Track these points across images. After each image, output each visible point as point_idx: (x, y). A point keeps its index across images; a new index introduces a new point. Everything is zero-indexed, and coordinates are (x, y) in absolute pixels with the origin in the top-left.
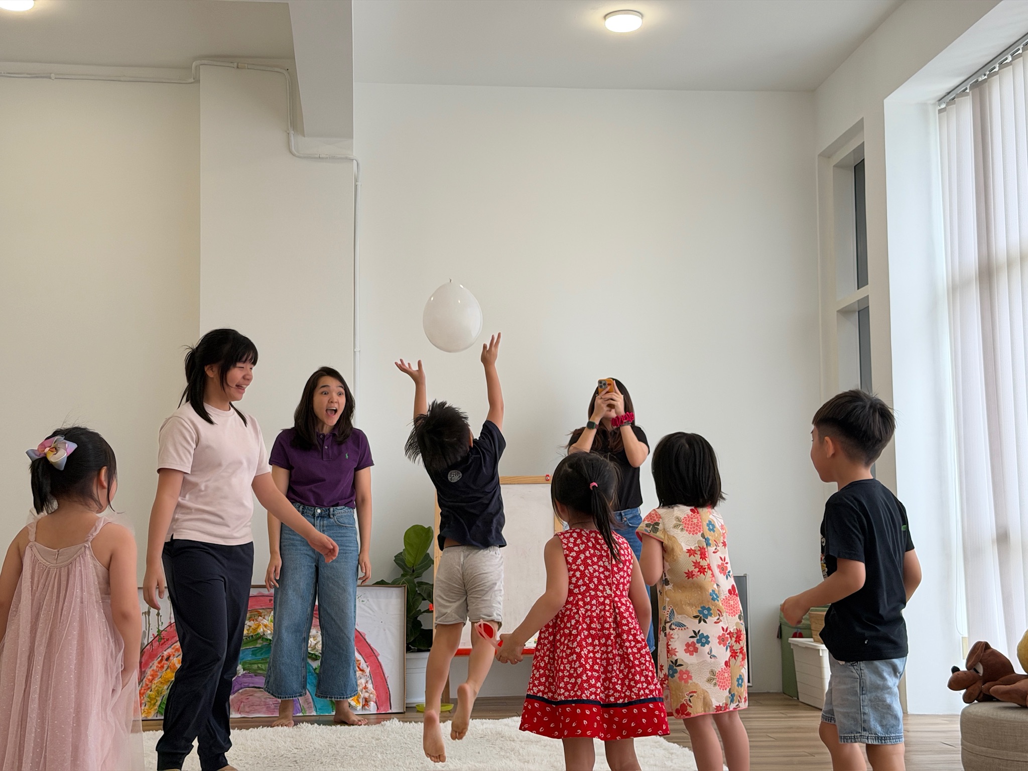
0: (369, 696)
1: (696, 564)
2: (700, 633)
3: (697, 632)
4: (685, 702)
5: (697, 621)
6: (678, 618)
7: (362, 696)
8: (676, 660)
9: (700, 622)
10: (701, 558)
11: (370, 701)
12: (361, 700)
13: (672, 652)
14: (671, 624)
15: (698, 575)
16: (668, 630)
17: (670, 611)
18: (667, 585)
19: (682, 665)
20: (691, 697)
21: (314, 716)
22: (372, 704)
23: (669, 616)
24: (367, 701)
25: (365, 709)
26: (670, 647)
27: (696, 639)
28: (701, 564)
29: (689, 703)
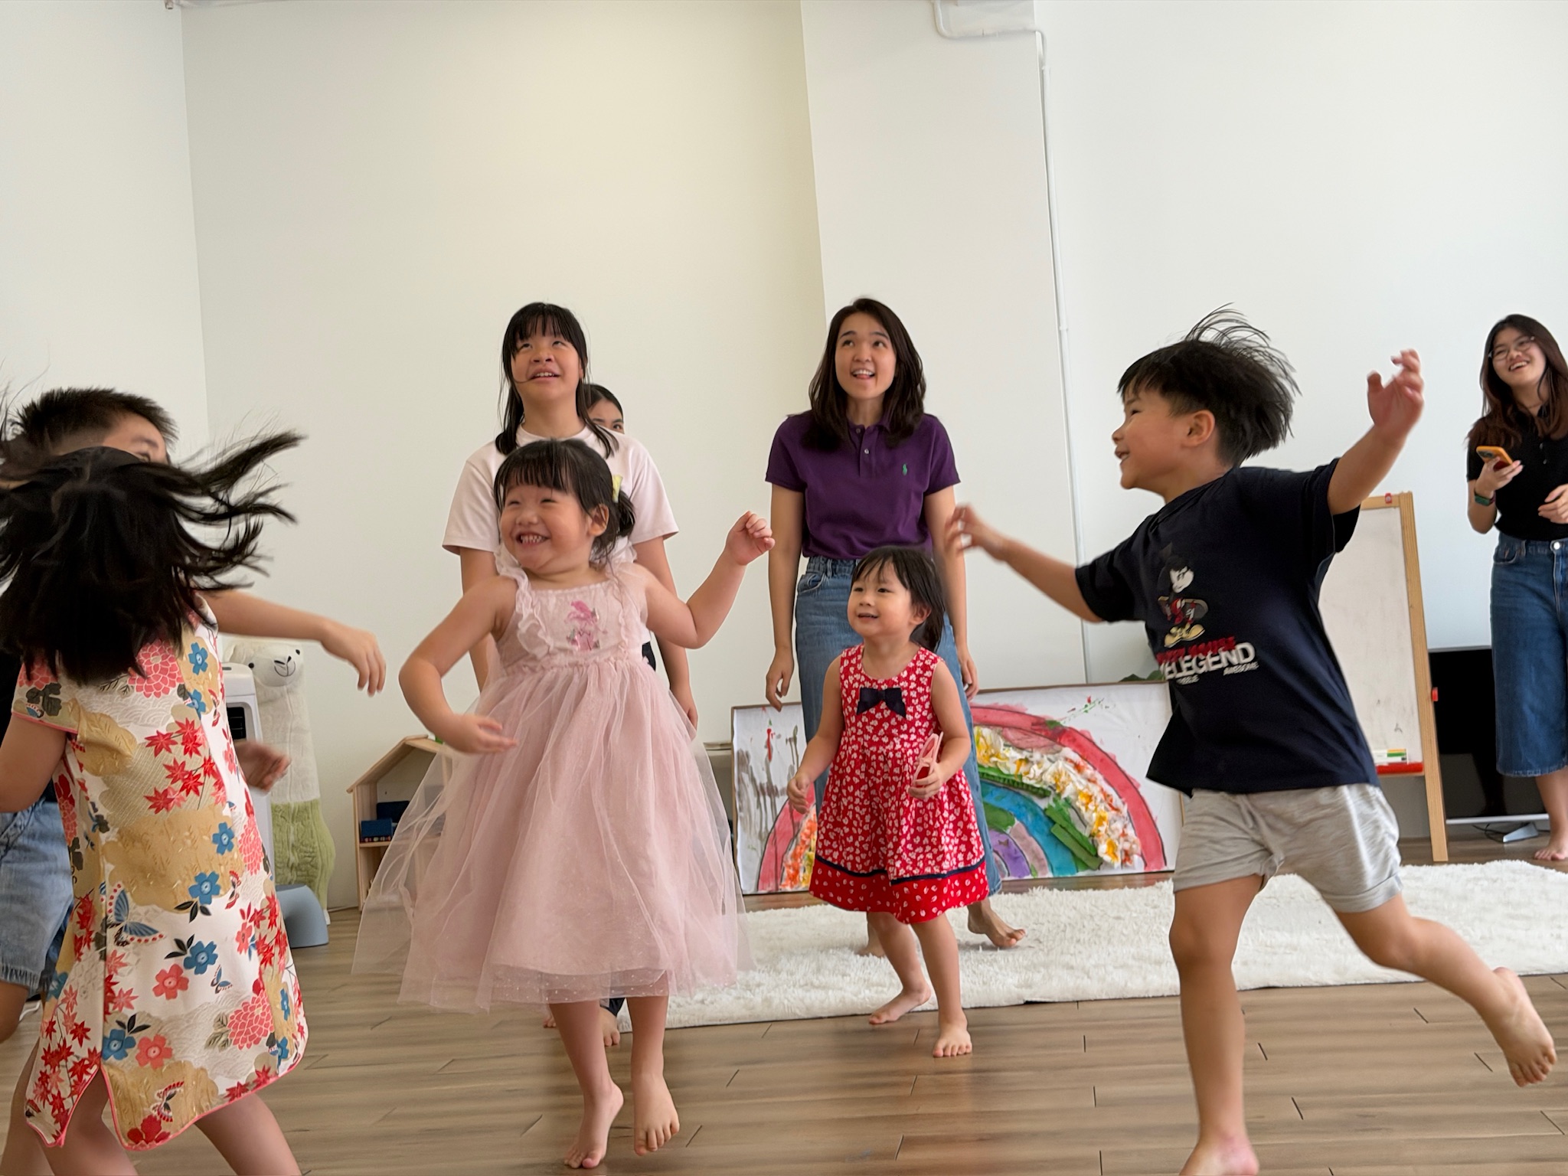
0: (1131, 847)
1: (176, 771)
2: (194, 943)
3: (185, 942)
4: (155, 1113)
5: (186, 915)
6: (138, 913)
7: (1120, 847)
8: (133, 1018)
9: (192, 917)
10: (185, 753)
11: (1132, 854)
12: (1119, 854)
13: (123, 1000)
14: (121, 929)
15: (182, 799)
16: (111, 947)
17: (116, 895)
18: (104, 832)
19: (145, 1027)
20: (169, 1098)
21: (1049, 878)
22: (1137, 859)
23: (114, 911)
24: (1127, 856)
25: (1126, 866)
26: (116, 989)
27: (183, 958)
28: (187, 768)
29: (165, 1113)
